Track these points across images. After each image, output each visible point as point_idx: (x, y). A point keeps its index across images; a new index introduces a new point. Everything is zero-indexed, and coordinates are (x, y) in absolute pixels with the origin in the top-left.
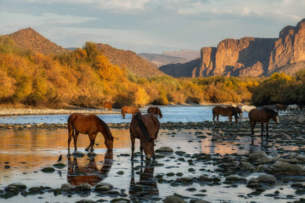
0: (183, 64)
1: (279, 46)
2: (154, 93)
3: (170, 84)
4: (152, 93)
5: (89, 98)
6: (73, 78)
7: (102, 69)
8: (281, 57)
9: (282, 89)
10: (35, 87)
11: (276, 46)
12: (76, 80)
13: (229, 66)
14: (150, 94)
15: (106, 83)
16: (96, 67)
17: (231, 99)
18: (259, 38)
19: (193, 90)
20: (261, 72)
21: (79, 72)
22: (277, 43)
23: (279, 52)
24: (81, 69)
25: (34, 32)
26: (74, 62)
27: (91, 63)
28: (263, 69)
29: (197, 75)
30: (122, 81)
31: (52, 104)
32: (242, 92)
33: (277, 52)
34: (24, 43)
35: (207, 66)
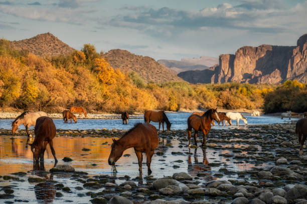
0: (202, 71)
1: (297, 54)
2: (163, 99)
3: (182, 89)
4: (161, 99)
5: (87, 103)
6: (68, 81)
7: (102, 72)
8: (299, 65)
9: (294, 96)
10: (25, 90)
11: (294, 54)
12: (72, 83)
13: (247, 73)
14: (160, 99)
15: (106, 86)
16: (94, 70)
17: (245, 106)
18: (277, 46)
19: (206, 96)
20: (279, 79)
21: (76, 75)
22: (295, 51)
23: (297, 60)
24: (78, 72)
25: (53, 37)
26: (71, 65)
27: (90, 66)
28: (281, 76)
29: (216, 81)
30: (125, 86)
31: (45, 107)
32: (256, 99)
33: (295, 60)
34: (43, 48)
35: (226, 73)
